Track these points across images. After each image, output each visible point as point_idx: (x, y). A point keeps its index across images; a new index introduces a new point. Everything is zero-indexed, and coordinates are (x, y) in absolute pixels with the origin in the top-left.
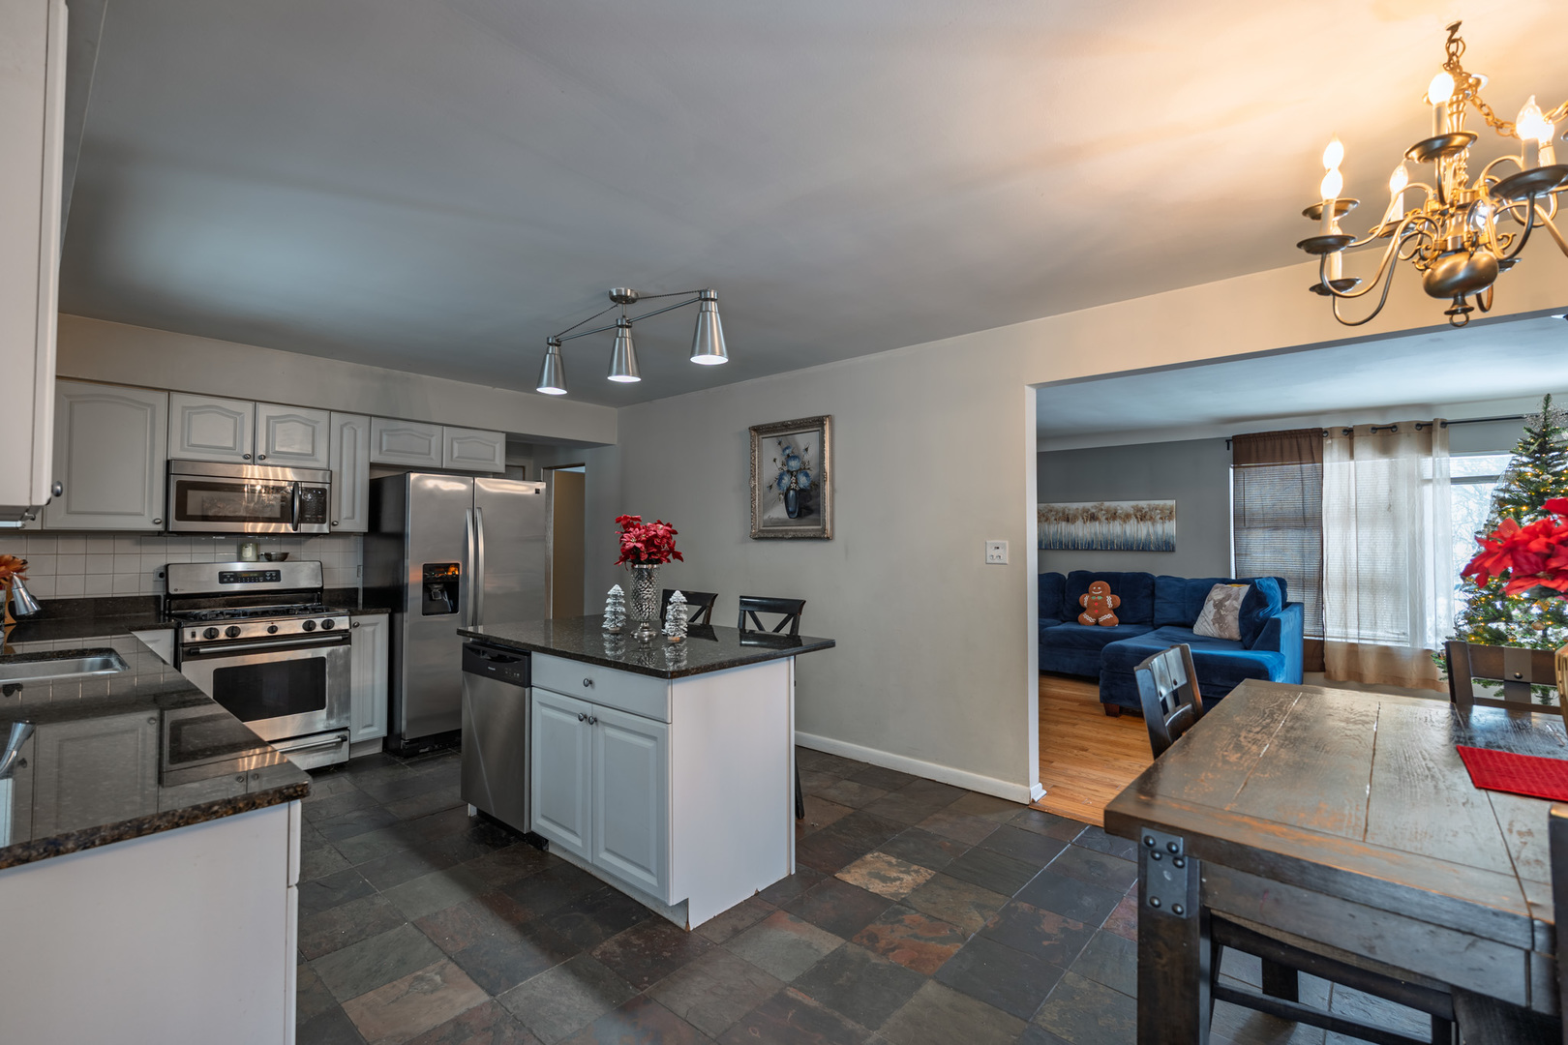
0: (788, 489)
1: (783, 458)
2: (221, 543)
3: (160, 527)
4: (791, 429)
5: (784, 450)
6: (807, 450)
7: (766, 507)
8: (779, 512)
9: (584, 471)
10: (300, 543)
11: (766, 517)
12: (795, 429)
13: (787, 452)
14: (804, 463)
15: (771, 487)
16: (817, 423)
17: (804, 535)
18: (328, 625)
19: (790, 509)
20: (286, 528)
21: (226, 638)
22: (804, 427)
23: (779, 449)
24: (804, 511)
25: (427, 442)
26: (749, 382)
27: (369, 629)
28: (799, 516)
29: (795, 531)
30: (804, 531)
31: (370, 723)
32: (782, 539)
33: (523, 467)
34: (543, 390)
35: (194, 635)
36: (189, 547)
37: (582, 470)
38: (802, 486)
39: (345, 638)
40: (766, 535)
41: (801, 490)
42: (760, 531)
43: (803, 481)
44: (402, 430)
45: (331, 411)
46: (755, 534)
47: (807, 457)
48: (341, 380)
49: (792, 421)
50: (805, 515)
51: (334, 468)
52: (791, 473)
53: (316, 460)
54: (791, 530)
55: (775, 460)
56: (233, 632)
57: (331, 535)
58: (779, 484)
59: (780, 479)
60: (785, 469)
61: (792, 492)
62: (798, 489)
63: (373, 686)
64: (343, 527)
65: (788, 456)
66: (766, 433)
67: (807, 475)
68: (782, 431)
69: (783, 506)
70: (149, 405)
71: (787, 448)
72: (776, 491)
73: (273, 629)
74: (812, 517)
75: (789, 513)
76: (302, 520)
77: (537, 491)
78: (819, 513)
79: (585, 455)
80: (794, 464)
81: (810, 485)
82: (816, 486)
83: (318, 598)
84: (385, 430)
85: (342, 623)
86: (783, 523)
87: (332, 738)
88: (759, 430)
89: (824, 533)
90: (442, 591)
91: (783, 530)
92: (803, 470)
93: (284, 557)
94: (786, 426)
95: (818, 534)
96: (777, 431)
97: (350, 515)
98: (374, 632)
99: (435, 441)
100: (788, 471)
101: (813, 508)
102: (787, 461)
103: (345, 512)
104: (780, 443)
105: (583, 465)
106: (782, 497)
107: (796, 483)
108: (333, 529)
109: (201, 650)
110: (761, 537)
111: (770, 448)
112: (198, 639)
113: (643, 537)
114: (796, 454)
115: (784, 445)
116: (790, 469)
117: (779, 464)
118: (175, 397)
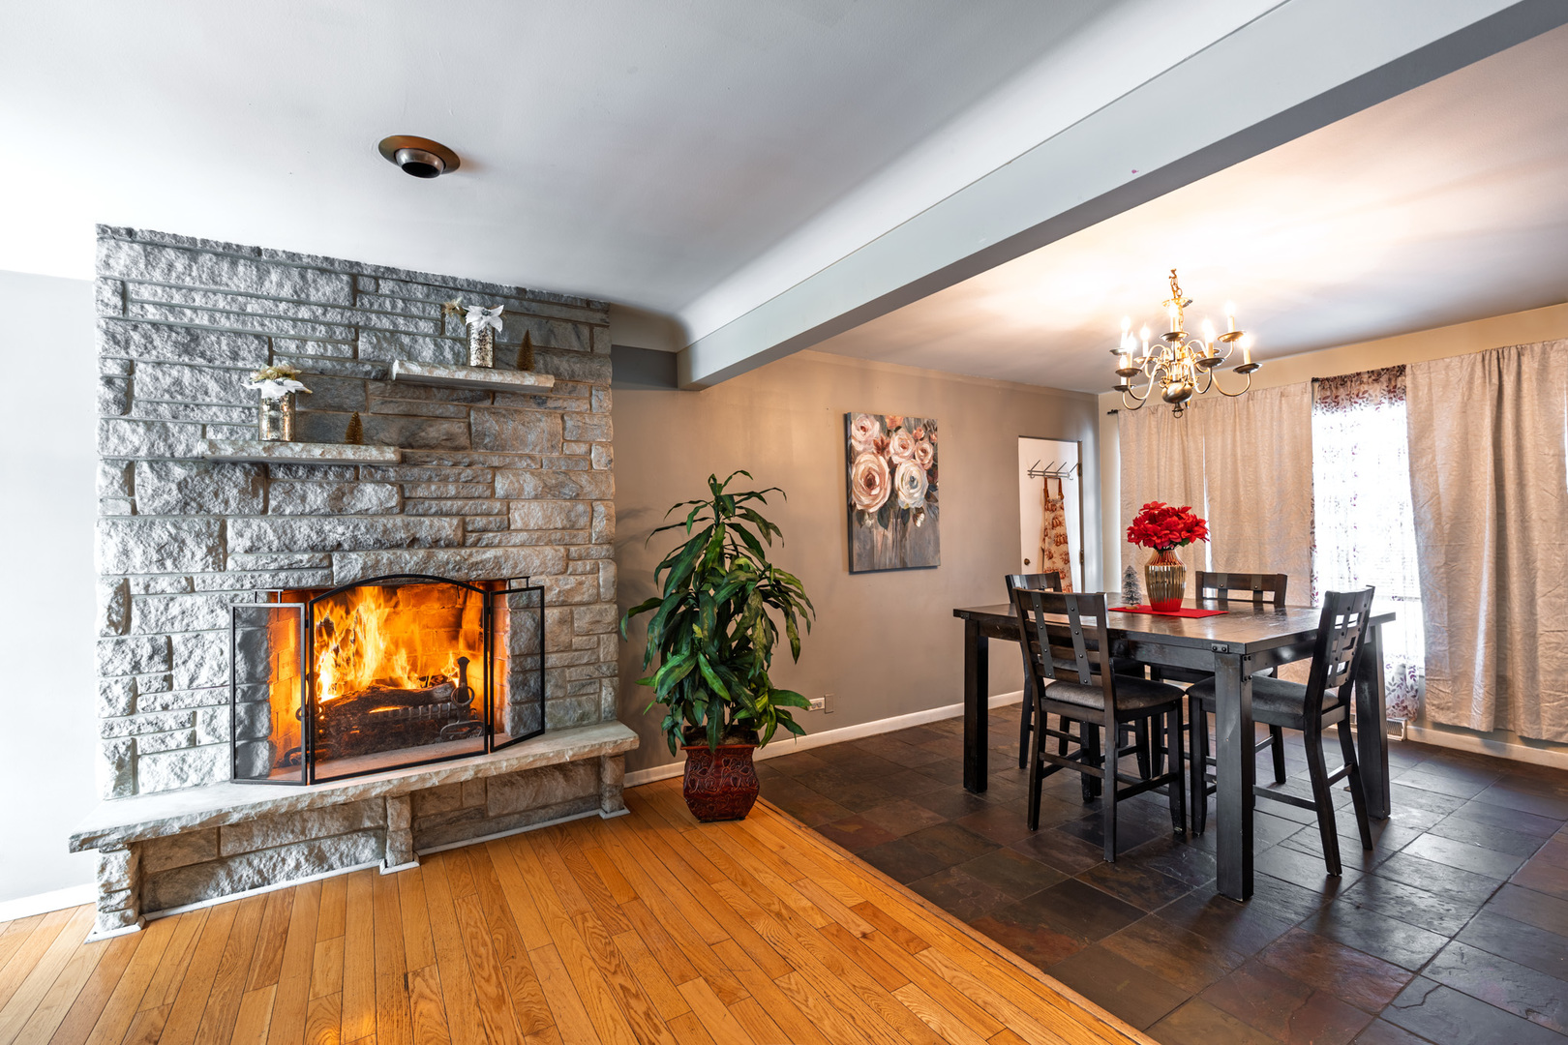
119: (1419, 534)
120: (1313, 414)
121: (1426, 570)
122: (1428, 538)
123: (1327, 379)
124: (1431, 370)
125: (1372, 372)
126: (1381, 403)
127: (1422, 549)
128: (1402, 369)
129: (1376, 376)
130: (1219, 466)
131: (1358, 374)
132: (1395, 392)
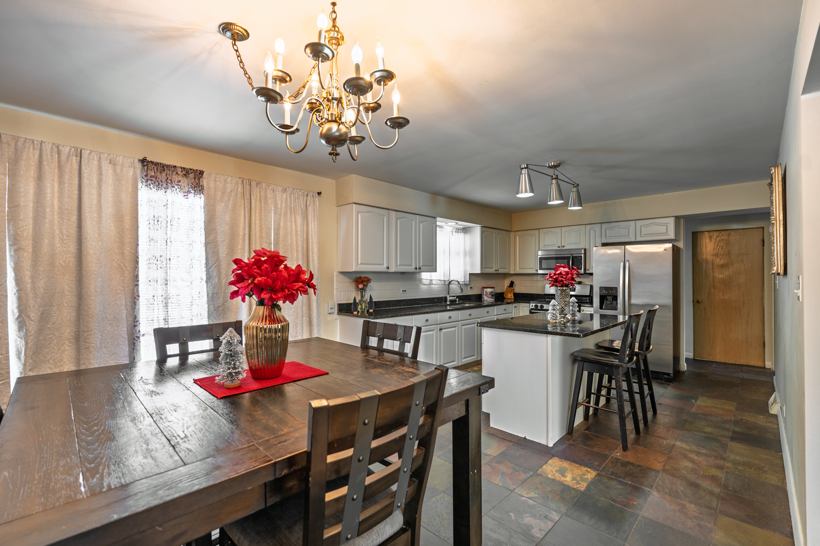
3: (536, 272)
21: (540, 308)
35: (533, 306)
44: (615, 226)
45: (586, 224)
51: (587, 248)
53: (581, 245)
57: (586, 274)
64: (591, 271)
70: (535, 234)
77: (665, 249)
84: (608, 228)
90: (611, 300)
99: (631, 229)
108: (587, 272)
118: (540, 230)
119: (209, 285)
120: (139, 187)
121: (212, 309)
122: (214, 288)
123: (152, 162)
124: (217, 180)
125: (184, 168)
126: (189, 192)
127: (210, 295)
128: (201, 173)
129: (186, 172)
130: (31, 215)
131: (175, 167)
132: (198, 188)
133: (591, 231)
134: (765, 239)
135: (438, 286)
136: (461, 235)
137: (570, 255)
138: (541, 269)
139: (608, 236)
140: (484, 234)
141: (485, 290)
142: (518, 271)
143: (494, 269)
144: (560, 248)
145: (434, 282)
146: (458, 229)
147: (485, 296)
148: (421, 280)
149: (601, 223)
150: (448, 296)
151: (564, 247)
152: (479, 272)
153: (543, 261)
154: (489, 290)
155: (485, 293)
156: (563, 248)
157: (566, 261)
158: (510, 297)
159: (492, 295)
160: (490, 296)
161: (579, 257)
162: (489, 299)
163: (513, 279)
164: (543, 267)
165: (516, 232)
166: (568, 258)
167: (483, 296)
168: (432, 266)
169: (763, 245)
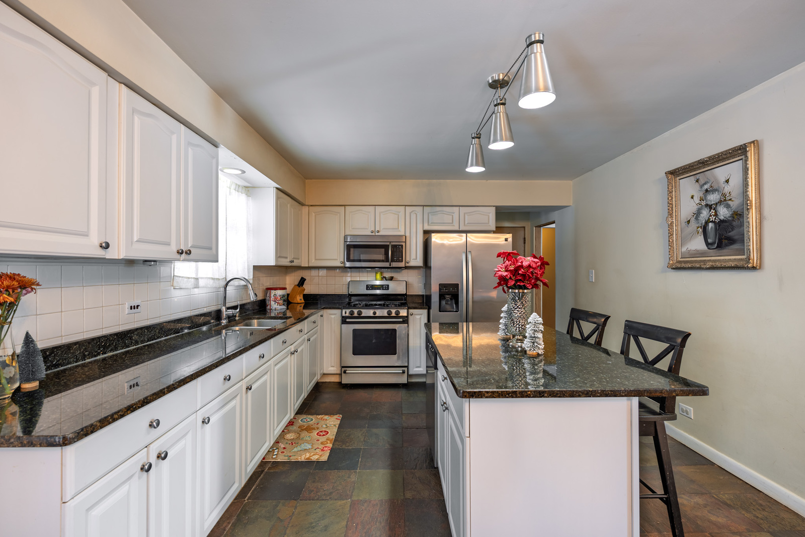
0: (707, 223)
1: (701, 194)
2: (370, 272)
3: (342, 265)
4: (708, 165)
5: (702, 186)
6: (727, 181)
7: (684, 241)
8: (698, 244)
9: (554, 227)
10: (399, 272)
11: (684, 249)
12: (713, 163)
13: (706, 187)
14: (724, 195)
15: (689, 222)
16: (740, 152)
17: (724, 264)
18: (397, 313)
19: (710, 241)
20: (387, 264)
21: (357, 315)
22: (724, 159)
23: (697, 185)
24: (725, 242)
25: (451, 216)
26: (667, 134)
27: (418, 317)
28: (720, 246)
29: (715, 261)
30: (725, 261)
31: (419, 365)
32: (700, 268)
33: (524, 227)
34: (469, 170)
35: (346, 313)
36: (358, 273)
37: (553, 226)
38: (722, 218)
39: (405, 320)
40: (683, 265)
41: (722, 221)
42: (680, 262)
43: (724, 213)
44: (439, 211)
45: (406, 206)
46: (672, 265)
47: (727, 189)
48: (409, 189)
49: (709, 158)
50: (726, 245)
51: (408, 234)
52: (710, 207)
53: (400, 231)
54: (709, 261)
55: (692, 197)
56: (360, 313)
57: (406, 268)
58: (697, 219)
59: (697, 214)
60: (704, 203)
61: (711, 225)
62: (717, 221)
63: (420, 347)
64: (412, 264)
65: (707, 191)
66: (683, 174)
67: (728, 206)
68: (699, 168)
69: (701, 238)
70: (339, 213)
71: (705, 184)
72: (694, 225)
73: (375, 313)
74: (735, 247)
75: (707, 244)
76: (393, 261)
77: (506, 240)
78: (742, 241)
79: (554, 216)
80: (713, 198)
81: (732, 216)
82: (739, 216)
83: (405, 299)
84: (431, 213)
85: (403, 313)
86: (702, 254)
87: (400, 370)
88: (675, 173)
89: (748, 262)
90: (451, 299)
91: (701, 261)
92: (724, 201)
93: (391, 279)
94: (703, 163)
95: (740, 264)
96: (695, 170)
97: (415, 258)
98: (420, 318)
99: (456, 216)
100: (707, 205)
101: (736, 237)
102: (705, 196)
103: (413, 256)
104: (697, 181)
105: (554, 222)
106: (700, 230)
107: (716, 215)
108: (407, 265)
109: (347, 320)
110: (679, 267)
111: (688, 187)
112: (347, 315)
113: (512, 268)
114: (715, 188)
115: (702, 181)
116: (709, 203)
117: (697, 200)
118: (347, 207)
133: (412, 214)
134: (526, 237)
135: (205, 291)
136: (243, 197)
137: (388, 243)
138: (349, 260)
139: (430, 222)
140: (278, 202)
141: (273, 292)
142: (313, 263)
143: (288, 260)
144: (373, 234)
145: (202, 283)
146: (239, 186)
147: (273, 303)
148: (172, 278)
149: (423, 206)
150: (224, 309)
151: (378, 232)
152: (272, 263)
153: (352, 250)
154: (280, 293)
155: (272, 298)
156: (377, 234)
157: (383, 250)
158: (299, 301)
159: (284, 301)
160: (281, 302)
161: (399, 245)
162: (279, 307)
163: (305, 274)
164: (352, 258)
165: (311, 208)
166: (386, 247)
167: (268, 303)
168: (210, 249)
169: (525, 243)
